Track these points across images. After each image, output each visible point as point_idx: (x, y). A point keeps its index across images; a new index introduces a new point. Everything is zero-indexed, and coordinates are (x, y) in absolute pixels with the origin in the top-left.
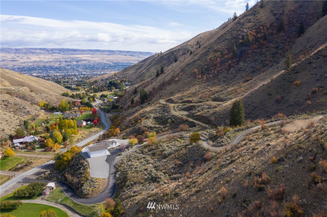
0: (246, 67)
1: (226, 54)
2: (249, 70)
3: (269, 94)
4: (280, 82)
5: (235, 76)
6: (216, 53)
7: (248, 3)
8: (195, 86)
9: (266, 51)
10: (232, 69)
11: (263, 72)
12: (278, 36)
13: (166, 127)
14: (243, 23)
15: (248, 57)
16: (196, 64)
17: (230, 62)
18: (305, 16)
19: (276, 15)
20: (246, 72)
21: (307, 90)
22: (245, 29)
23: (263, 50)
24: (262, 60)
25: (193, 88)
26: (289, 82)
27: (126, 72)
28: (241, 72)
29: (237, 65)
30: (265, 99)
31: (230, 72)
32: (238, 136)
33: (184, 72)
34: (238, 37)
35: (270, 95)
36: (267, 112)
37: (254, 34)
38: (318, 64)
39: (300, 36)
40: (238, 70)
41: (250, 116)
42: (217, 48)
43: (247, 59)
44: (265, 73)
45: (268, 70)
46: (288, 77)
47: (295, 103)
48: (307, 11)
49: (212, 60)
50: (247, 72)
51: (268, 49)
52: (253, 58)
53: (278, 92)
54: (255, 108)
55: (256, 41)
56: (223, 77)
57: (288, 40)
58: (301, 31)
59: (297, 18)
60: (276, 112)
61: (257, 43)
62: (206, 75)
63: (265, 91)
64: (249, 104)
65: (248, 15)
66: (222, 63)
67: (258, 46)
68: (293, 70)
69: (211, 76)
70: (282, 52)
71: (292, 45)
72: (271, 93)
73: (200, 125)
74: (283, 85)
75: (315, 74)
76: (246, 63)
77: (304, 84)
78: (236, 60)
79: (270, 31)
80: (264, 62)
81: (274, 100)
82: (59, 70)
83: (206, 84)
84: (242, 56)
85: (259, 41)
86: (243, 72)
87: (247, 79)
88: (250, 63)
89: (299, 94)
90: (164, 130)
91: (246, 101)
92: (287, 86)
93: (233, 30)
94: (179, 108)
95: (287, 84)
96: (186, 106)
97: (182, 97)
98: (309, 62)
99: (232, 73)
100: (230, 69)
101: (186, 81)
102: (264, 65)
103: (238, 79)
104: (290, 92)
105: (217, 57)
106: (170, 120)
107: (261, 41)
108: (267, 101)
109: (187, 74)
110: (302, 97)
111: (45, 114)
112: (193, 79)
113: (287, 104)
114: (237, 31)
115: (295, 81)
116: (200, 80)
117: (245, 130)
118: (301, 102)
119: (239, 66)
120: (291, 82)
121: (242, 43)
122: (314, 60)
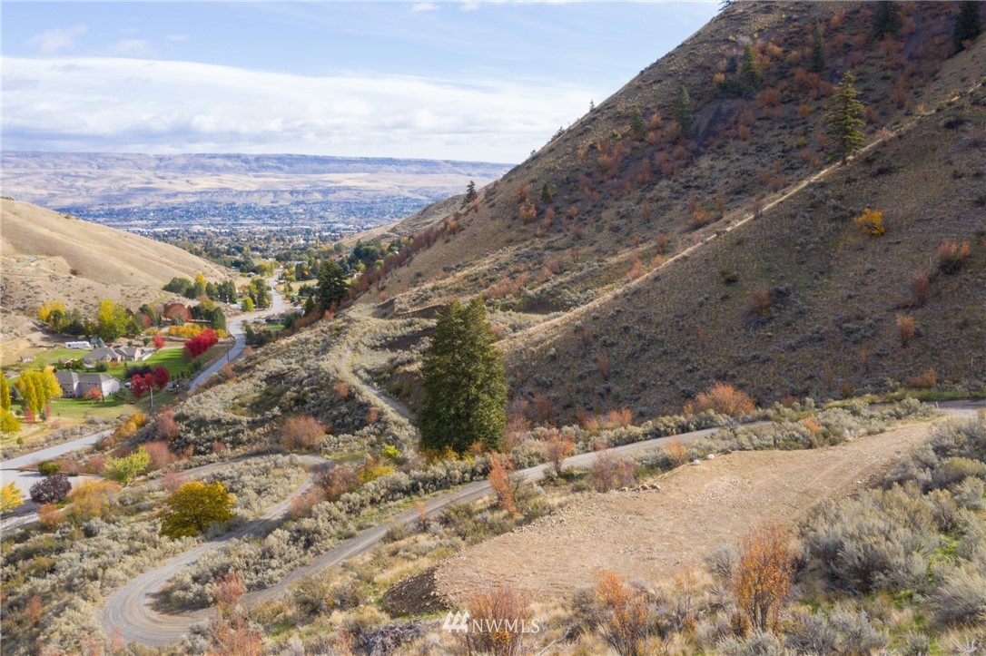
0: (716, 174)
1: (658, 128)
2: (727, 183)
3: (728, 276)
4: (793, 217)
5: (668, 208)
6: (619, 125)
8: (500, 251)
9: (810, 112)
10: (664, 183)
12: (872, 54)
14: (741, 14)
15: (736, 138)
16: (538, 166)
17: (660, 156)
20: (709, 193)
21: (915, 256)
22: (744, 35)
23: (800, 109)
24: (788, 147)
25: (491, 258)
26: (834, 219)
28: (692, 192)
29: (686, 166)
30: (701, 304)
31: (649, 195)
33: (491, 197)
34: (714, 63)
35: (731, 281)
36: (691, 371)
37: (777, 50)
39: (960, 49)
40: (686, 187)
41: (608, 390)
42: (627, 108)
43: (732, 146)
46: (838, 193)
47: (839, 324)
49: (598, 152)
50: (714, 192)
51: (824, 103)
53: (769, 270)
54: (643, 350)
55: (780, 79)
56: (619, 213)
57: (911, 66)
58: (969, 29)
60: (731, 373)
61: (785, 83)
62: (556, 209)
63: (713, 263)
64: (625, 324)
66: (627, 161)
67: (785, 93)
68: (869, 161)
69: (573, 209)
70: (875, 114)
71: (925, 85)
72: (735, 273)
73: (386, 422)
74: (802, 232)
75: (975, 172)
76: (724, 159)
77: (908, 226)
78: (686, 149)
79: (840, 37)
80: (793, 154)
81: (743, 307)
82: (271, 218)
83: (546, 241)
84: (715, 134)
85: (793, 75)
86: (700, 194)
87: (699, 218)
88: (741, 157)
89: (871, 276)
90: (245, 438)
91: (619, 311)
92: (822, 238)
93: (700, 43)
94: (378, 336)
95: (825, 228)
96: (410, 329)
97: (430, 293)
98: (952, 119)
99: (655, 199)
100: (656, 184)
101: (480, 230)
102: (792, 165)
103: (671, 220)
104: (830, 269)
105: (619, 140)
106: (294, 391)
107: (797, 77)
108: (707, 315)
109: (493, 205)
110: (882, 294)
111: (35, 346)
112: (508, 222)
113: (797, 333)
114: (716, 43)
115: (861, 213)
116: (530, 227)
117: (460, 487)
118: (871, 321)
119: (692, 171)
120: (844, 219)
121: (722, 86)
122: (976, 108)
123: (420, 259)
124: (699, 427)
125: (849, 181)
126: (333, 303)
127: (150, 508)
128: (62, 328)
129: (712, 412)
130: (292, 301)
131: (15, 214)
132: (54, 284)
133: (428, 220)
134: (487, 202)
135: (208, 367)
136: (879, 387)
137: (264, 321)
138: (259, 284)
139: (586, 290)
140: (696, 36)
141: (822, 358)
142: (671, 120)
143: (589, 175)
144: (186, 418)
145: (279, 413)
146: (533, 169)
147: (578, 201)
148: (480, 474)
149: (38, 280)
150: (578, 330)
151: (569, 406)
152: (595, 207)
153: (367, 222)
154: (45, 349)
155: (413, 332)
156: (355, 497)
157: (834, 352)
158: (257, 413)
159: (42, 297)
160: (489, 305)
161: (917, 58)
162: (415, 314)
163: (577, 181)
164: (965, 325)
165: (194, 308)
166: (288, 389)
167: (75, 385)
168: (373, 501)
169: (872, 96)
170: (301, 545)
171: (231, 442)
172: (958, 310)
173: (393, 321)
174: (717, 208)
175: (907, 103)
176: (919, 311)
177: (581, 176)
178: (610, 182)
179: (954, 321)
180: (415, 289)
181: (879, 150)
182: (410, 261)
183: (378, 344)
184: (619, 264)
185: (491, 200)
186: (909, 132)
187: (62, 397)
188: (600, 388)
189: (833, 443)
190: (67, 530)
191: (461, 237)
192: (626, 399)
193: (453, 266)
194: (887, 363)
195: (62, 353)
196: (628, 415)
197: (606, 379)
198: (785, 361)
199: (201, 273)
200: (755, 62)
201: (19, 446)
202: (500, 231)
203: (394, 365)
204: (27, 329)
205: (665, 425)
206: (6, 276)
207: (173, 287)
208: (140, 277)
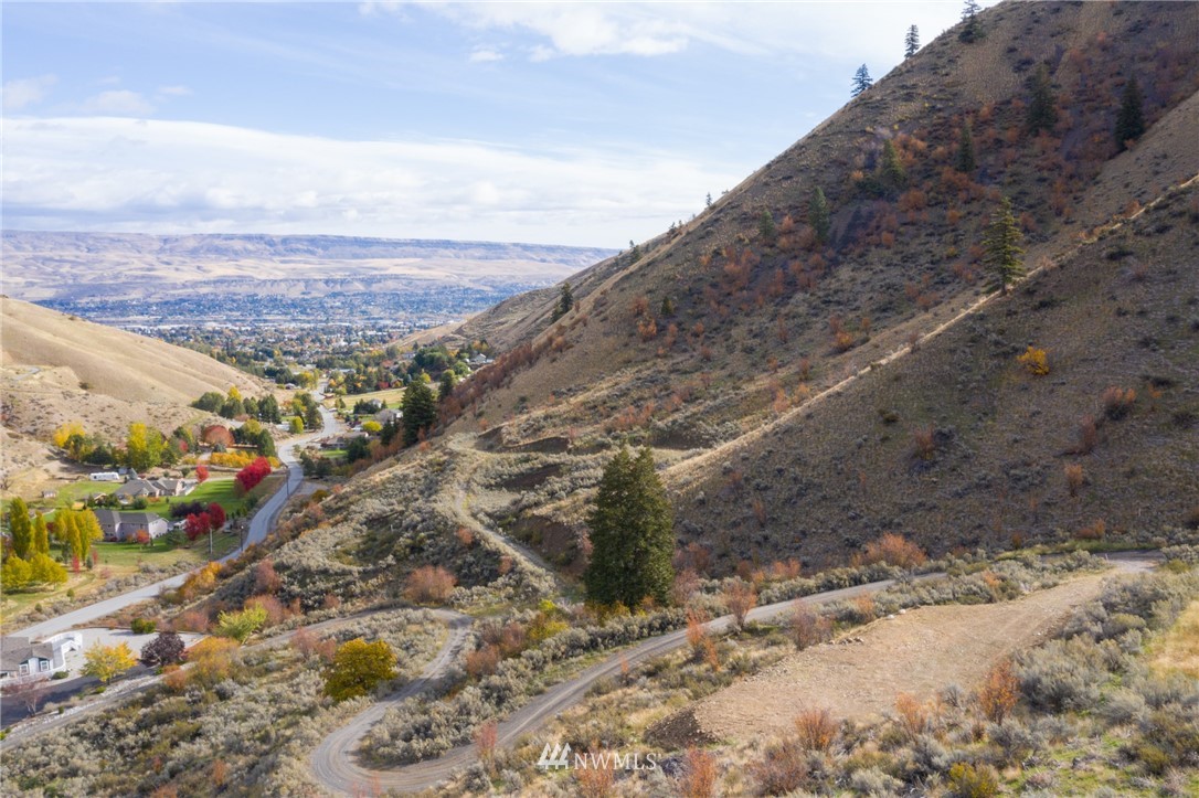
0: (858, 288)
1: (789, 232)
2: (871, 298)
3: (887, 415)
4: (953, 351)
5: (805, 326)
6: (746, 227)
7: (913, 28)
8: (618, 373)
9: (960, 217)
10: (799, 296)
11: (926, 309)
12: (1026, 152)
13: (375, 573)
14: (878, 101)
15: (877, 246)
16: (655, 273)
17: (795, 265)
18: (1150, 67)
19: (1024, 67)
20: (851, 310)
21: (1080, 399)
22: (883, 126)
23: (949, 213)
24: (937, 258)
25: (608, 381)
26: (997, 355)
27: (498, 317)
28: (832, 308)
29: (824, 277)
30: (860, 446)
31: (784, 311)
32: (570, 683)
33: (601, 309)
34: (851, 158)
35: (890, 421)
36: (853, 518)
38: (1159, 258)
39: (1123, 149)
40: (825, 302)
41: (766, 538)
42: (754, 208)
43: (874, 255)
44: (929, 316)
45: (951, 298)
46: (999, 326)
47: (1005, 470)
48: (1161, 45)
49: (723, 259)
50: (857, 309)
51: (975, 207)
52: (900, 248)
53: (930, 409)
54: (800, 495)
55: (925, 178)
56: (751, 330)
57: (1070, 167)
58: (1131, 127)
59: (1119, 74)
60: (896, 520)
61: (930, 183)
62: (679, 324)
63: (870, 400)
64: (778, 466)
65: (908, 71)
66: (758, 269)
67: (931, 194)
68: (1030, 293)
69: (699, 326)
70: (1032, 222)
71: (1085, 190)
72: (894, 412)
73: (520, 573)
74: (962, 369)
75: (1139, 310)
76: (867, 269)
77: (1073, 366)
78: (824, 257)
79: (991, 132)
80: (942, 266)
81: (905, 450)
82: (302, 312)
83: (671, 362)
84: (855, 241)
85: (939, 174)
86: (841, 310)
87: (844, 340)
88: (885, 268)
89: (1037, 419)
90: (358, 591)
91: (770, 452)
92: (984, 376)
93: (833, 134)
94: (492, 473)
95: (987, 365)
96: (527, 466)
97: (542, 423)
98: (1114, 250)
99: (791, 315)
100: (790, 298)
101: (592, 347)
102: (943, 280)
103: (811, 341)
104: (994, 410)
105: (747, 245)
106: (408, 538)
107: (945, 176)
108: (867, 457)
109: (605, 319)
110: (1048, 438)
111: (53, 478)
112: (624, 339)
113: (963, 479)
114: (852, 134)
115: (1024, 351)
116: (650, 346)
117: (639, 643)
118: (1038, 468)
119: (830, 283)
120: (1006, 355)
121: (861, 185)
122: (1139, 238)
123: (523, 380)
124: (872, 580)
125: (1010, 314)
126: (421, 430)
127: (280, 668)
128: (83, 457)
129: (884, 564)
130: (347, 420)
131: (10, 315)
132: (68, 402)
133: (502, 320)
134: (597, 315)
135: (265, 503)
136: (1049, 538)
137: (319, 446)
138: (305, 399)
139: (724, 422)
140: (829, 126)
141: (990, 506)
142: (805, 223)
143: (714, 285)
144: (288, 568)
145: (394, 563)
146: (650, 276)
147: (703, 316)
148: (658, 629)
149: (50, 397)
150: (727, 472)
151: (724, 555)
152: (723, 322)
153: (419, 319)
154: (67, 482)
155: (532, 469)
156: (537, 653)
157: (1002, 500)
158: (368, 561)
159: (56, 418)
160: (615, 438)
161: (1076, 158)
162: (527, 448)
163: (701, 293)
164: (1132, 474)
165: (237, 430)
166: (400, 535)
167: (117, 527)
168: (554, 658)
169: (1028, 200)
170: (493, 702)
171: (343, 595)
172: (1125, 458)
173: (504, 455)
174: (861, 327)
175: (1066, 210)
176: (1086, 459)
177: (706, 288)
178: (738, 294)
179: (1121, 470)
180: (525, 417)
181: (1040, 280)
182: (510, 382)
183: (493, 482)
184: (758, 392)
185: (601, 312)
186: (1071, 262)
187: (104, 541)
188: (757, 535)
189: (1011, 597)
190: (196, 693)
191: (569, 356)
192: (785, 547)
193: (564, 390)
194: (1056, 512)
195: (87, 486)
196: (796, 566)
197: (762, 525)
198: (952, 509)
199: (233, 385)
200: (897, 159)
201: (69, 599)
202: (615, 350)
203: (519, 509)
204: (43, 457)
205: (837, 577)
206: (12, 393)
207: (204, 404)
208: (162, 391)
